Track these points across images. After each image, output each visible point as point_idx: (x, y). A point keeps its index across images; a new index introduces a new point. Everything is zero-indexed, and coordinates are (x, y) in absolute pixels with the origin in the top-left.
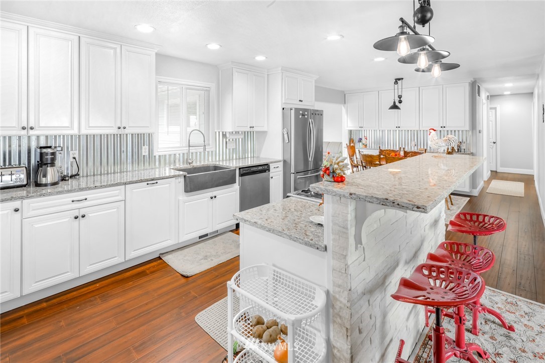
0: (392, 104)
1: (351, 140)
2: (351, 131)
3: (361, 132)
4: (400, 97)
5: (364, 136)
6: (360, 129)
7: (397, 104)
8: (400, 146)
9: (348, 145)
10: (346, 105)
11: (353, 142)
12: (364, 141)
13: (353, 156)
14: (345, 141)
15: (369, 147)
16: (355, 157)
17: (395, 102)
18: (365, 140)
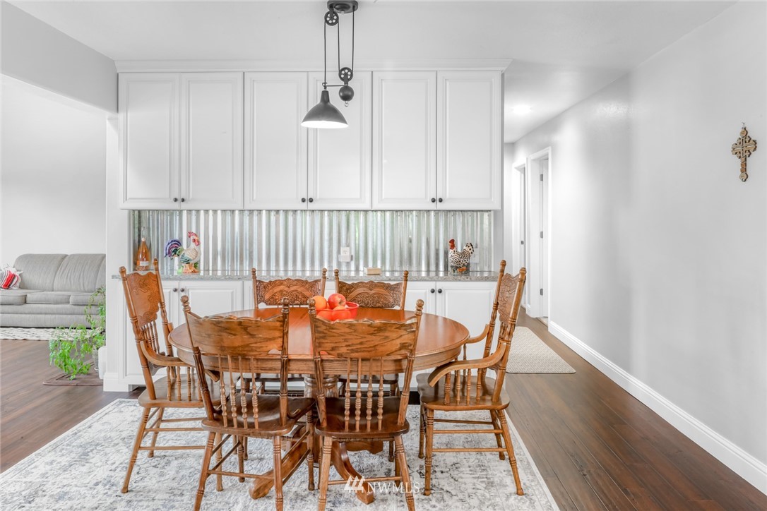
0: (316, 101)
1: (140, 250)
2: (138, 218)
3: (176, 218)
4: (346, 74)
5: (190, 234)
6: (176, 206)
7: (335, 100)
8: (326, 266)
9: (129, 271)
10: (121, 116)
11: (147, 256)
12: (187, 249)
13: (151, 316)
14: (118, 257)
15: (207, 270)
16: (159, 321)
17: (325, 96)
18: (193, 245)
